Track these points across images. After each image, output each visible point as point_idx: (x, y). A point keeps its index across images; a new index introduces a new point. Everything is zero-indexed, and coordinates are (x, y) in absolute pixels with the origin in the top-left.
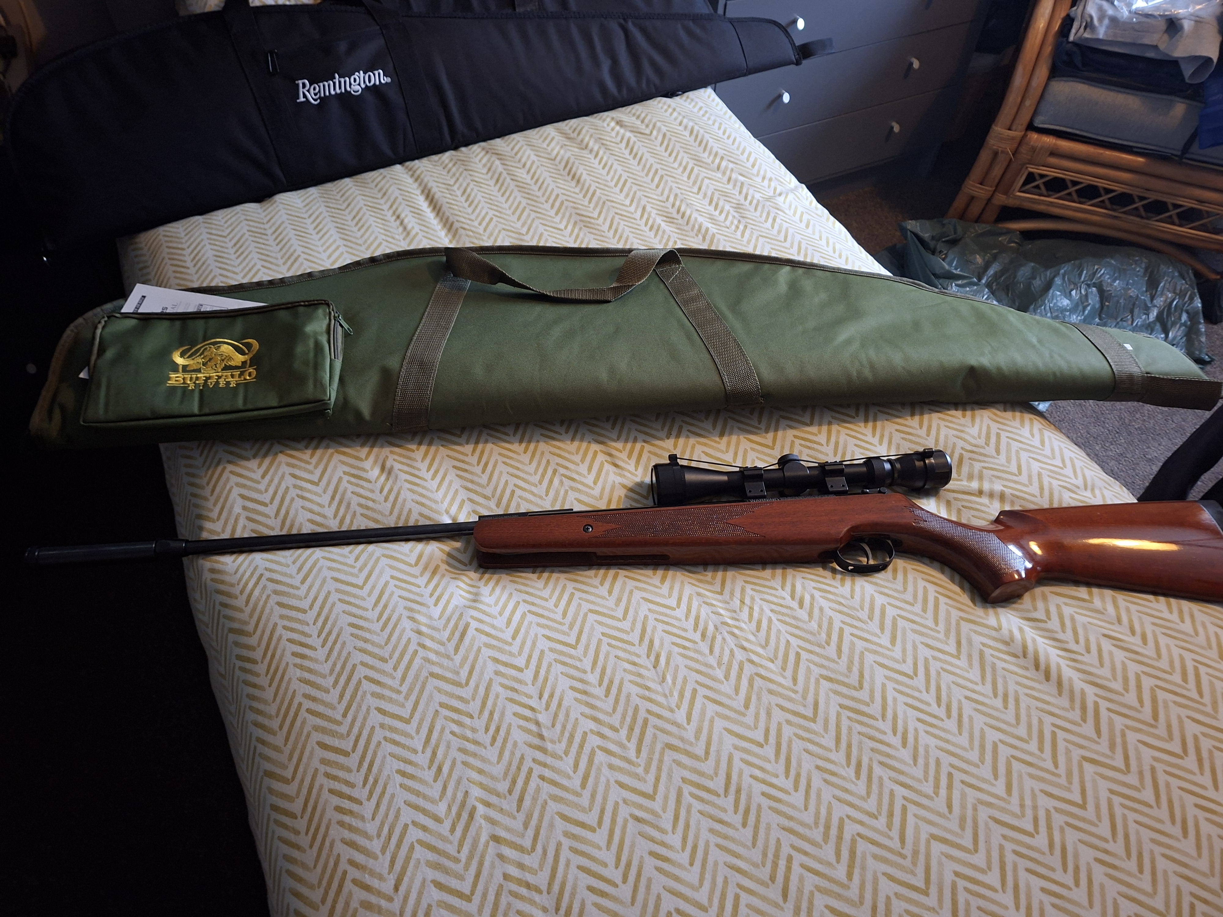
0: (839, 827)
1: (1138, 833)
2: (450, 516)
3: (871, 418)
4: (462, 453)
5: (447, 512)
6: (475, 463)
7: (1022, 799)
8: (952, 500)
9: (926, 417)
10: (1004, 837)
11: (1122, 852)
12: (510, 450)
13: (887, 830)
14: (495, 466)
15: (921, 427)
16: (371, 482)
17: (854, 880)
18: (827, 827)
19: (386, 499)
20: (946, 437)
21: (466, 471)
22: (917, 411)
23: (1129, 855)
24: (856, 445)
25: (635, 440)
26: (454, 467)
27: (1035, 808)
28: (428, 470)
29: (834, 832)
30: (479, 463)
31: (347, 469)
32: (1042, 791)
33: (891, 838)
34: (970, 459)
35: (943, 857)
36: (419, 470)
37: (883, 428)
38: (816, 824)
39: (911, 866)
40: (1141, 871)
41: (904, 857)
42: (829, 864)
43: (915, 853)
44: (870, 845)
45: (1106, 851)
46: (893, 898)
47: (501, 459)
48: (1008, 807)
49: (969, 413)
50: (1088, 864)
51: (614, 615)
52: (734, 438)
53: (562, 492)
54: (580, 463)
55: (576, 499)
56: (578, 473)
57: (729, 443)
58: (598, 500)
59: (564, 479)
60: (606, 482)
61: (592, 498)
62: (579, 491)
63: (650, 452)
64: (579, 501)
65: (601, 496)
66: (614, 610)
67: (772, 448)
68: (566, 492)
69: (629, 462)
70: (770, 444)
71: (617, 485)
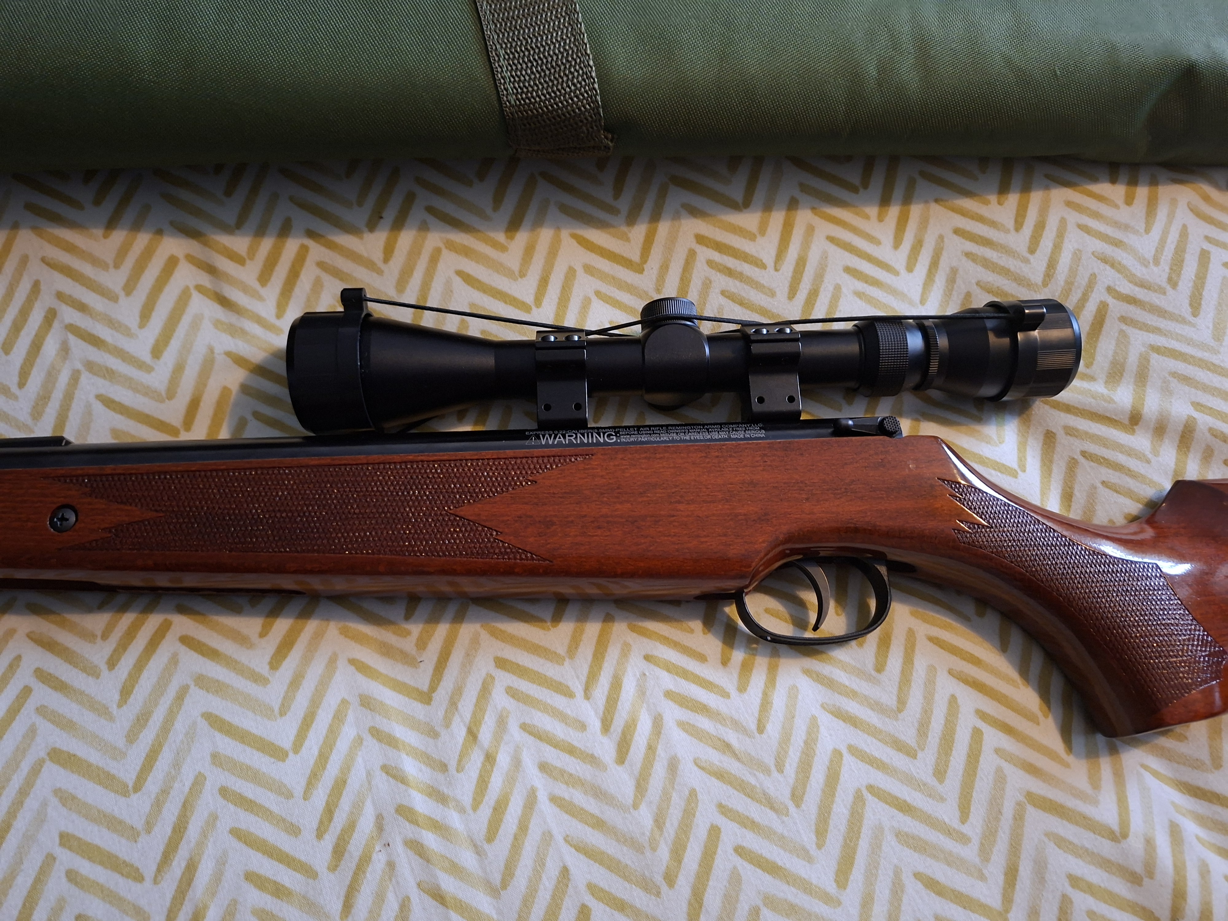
3: (898, 192)
8: (1060, 434)
9: (1036, 197)
15: (1019, 225)
20: (1077, 256)
22: (1017, 179)
24: (848, 270)
25: (285, 231)
34: (1123, 319)
37: (924, 224)
49: (1142, 192)
51: (113, 771)
52: (546, 235)
53: (64, 378)
54: (122, 294)
55: (101, 398)
56: (112, 323)
57: (529, 251)
58: (162, 401)
59: (73, 340)
60: (187, 348)
61: (146, 394)
62: (109, 374)
63: (321, 265)
64: (109, 403)
65: (171, 394)
66: (117, 754)
67: (638, 268)
68: (75, 377)
69: (263, 291)
70: (635, 256)
71: (220, 359)
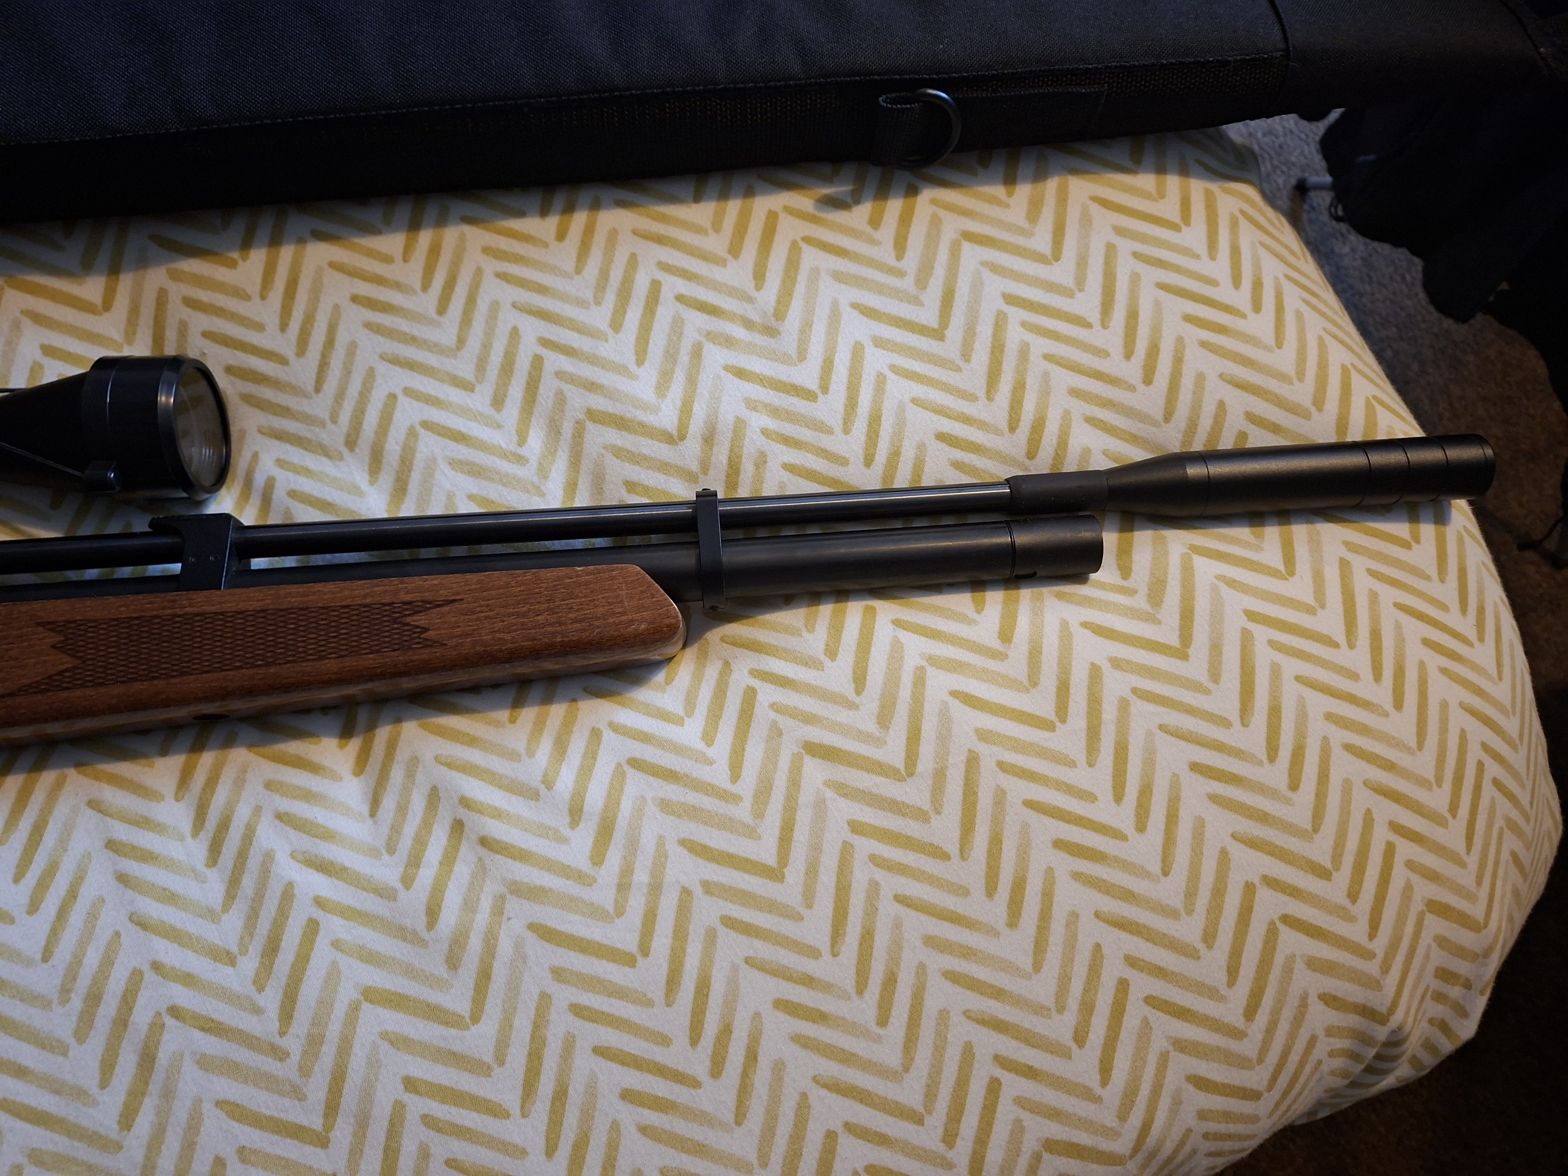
0: (124, 996)
1: (898, 925)
7: (627, 871)
10: (559, 974)
11: (847, 978)
13: (251, 990)
17: (135, 1129)
18: (94, 998)
23: (861, 986)
27: (656, 888)
29: (108, 1009)
32: (683, 843)
33: (257, 1011)
35: (385, 1046)
38: (65, 992)
39: (294, 1076)
40: (883, 1020)
41: (280, 1054)
42: (80, 1094)
43: (314, 1042)
44: (197, 1034)
45: (808, 981)
46: (232, 1160)
48: (586, 894)
50: (757, 1016)
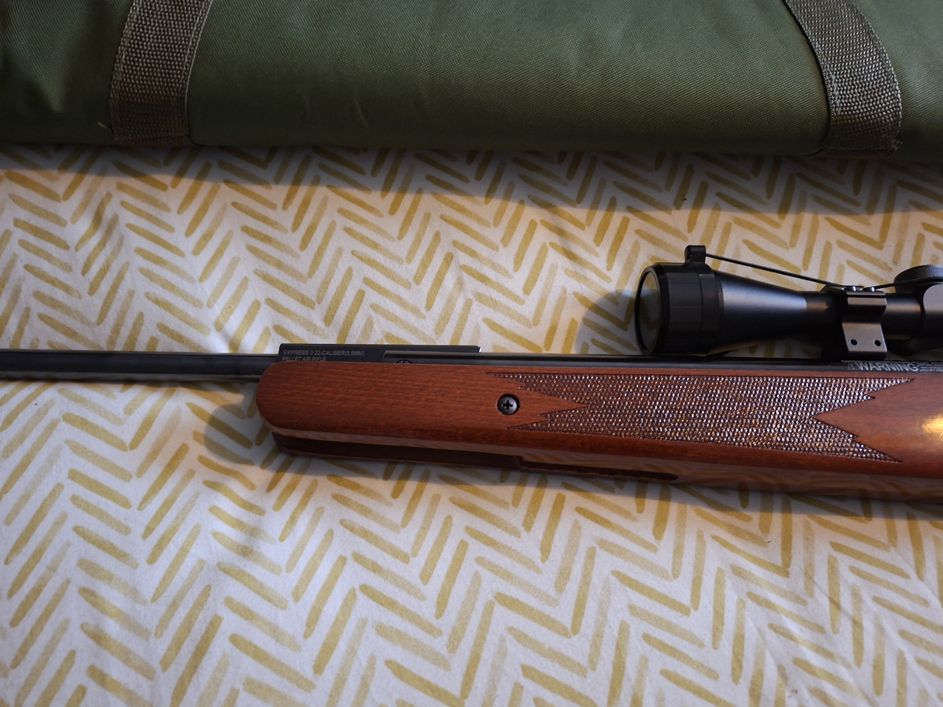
2: (226, 336)
4: (265, 202)
5: (219, 327)
6: (289, 225)
12: (361, 204)
14: (328, 236)
16: (66, 247)
19: (93, 289)
21: (267, 239)
25: (612, 206)
26: (246, 229)
28: (189, 232)
30: (296, 225)
31: (23, 215)
36: (170, 229)
47: (342, 222)
51: (552, 615)
52: (807, 217)
53: (459, 305)
54: (501, 245)
55: (486, 321)
56: (495, 267)
57: (796, 229)
58: (530, 327)
59: (466, 277)
60: (548, 288)
61: (519, 321)
62: (493, 304)
63: (639, 232)
64: (493, 325)
65: (536, 321)
66: (553, 602)
67: (879, 246)
68: (468, 305)
69: (598, 249)
70: (876, 237)
71: (570, 298)
